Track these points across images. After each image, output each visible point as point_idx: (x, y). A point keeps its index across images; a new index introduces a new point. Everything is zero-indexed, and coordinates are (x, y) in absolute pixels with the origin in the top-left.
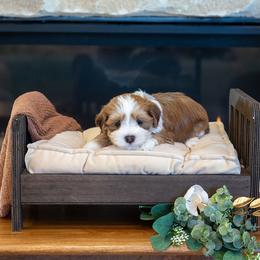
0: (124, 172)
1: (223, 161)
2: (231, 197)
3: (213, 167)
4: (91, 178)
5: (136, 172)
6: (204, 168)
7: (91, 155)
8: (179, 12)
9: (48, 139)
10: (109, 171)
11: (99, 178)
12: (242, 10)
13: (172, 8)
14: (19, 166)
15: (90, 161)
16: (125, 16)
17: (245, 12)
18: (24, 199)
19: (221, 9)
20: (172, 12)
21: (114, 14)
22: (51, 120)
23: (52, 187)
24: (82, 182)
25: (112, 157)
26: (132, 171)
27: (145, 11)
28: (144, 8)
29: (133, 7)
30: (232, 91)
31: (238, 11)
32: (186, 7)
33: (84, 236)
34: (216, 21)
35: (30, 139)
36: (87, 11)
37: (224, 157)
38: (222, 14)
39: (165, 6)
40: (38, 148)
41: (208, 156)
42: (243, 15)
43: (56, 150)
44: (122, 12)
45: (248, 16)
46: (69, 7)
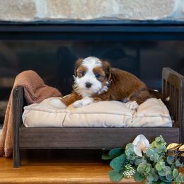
0: (91, 126)
1: (160, 118)
2: (166, 144)
3: (153, 122)
4: (67, 130)
5: (100, 125)
6: (147, 123)
7: (68, 114)
8: (127, 17)
9: (39, 103)
10: (81, 125)
11: (73, 130)
12: (169, 16)
13: (122, 15)
14: (18, 123)
15: (67, 118)
16: (91, 21)
18: (21, 145)
19: (155, 15)
20: (122, 18)
21: (83, 19)
22: (41, 90)
23: (41, 137)
24: (62, 133)
25: (83, 115)
26: (96, 125)
27: (104, 17)
28: (103, 15)
29: (96, 14)
30: (164, 69)
31: (166, 16)
32: (131, 14)
33: (62, 171)
34: (151, 23)
35: (26, 103)
36: (66, 17)
37: (161, 115)
38: (155, 18)
39: (117, 13)
40: (32, 109)
41: (149, 114)
42: (169, 19)
43: (44, 111)
44: (88, 17)
45: (173, 19)
46: (54, 15)
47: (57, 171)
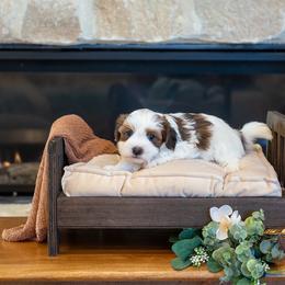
0: (163, 195)
1: (264, 183)
3: (254, 190)
4: (128, 201)
5: (176, 194)
6: (245, 190)
7: (129, 178)
8: (213, 39)
9: (86, 162)
10: (149, 194)
11: (137, 201)
12: (274, 37)
13: (206, 35)
14: (56, 190)
15: (128, 184)
16: (160, 44)
17: (277, 39)
18: (60, 223)
19: (254, 37)
20: (206, 39)
21: (149, 41)
22: (89, 143)
23: (88, 211)
24: (120, 205)
25: (151, 179)
26: (171, 194)
27: (180, 39)
28: (179, 36)
29: (168, 35)
30: (269, 113)
31: (270, 37)
32: (220, 34)
33: (122, 261)
34: (249, 47)
35: (67, 161)
36: (123, 39)
37: (265, 179)
38: (255, 40)
39: (199, 33)
40: (75, 170)
41: (249, 177)
42: (275, 42)
43: (94, 173)
44: (157, 39)
45: (280, 42)
46: (106, 34)
47: (114, 261)
